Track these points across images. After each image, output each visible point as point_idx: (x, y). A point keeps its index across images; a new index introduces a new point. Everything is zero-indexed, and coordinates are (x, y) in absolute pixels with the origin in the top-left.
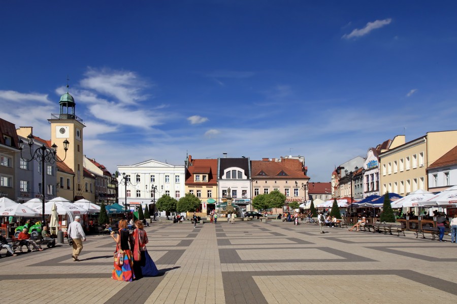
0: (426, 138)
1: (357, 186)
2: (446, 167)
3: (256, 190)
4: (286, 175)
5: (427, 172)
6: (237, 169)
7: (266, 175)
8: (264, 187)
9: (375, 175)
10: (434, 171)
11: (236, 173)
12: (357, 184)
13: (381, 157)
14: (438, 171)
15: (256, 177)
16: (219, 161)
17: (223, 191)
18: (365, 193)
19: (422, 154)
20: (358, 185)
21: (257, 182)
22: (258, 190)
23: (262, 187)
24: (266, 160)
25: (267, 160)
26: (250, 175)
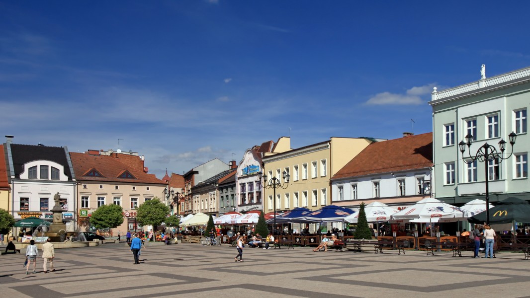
0: (330, 144)
1: (225, 197)
2: (354, 178)
3: (83, 198)
4: (133, 177)
5: (331, 183)
6: (51, 164)
7: (100, 176)
8: (97, 194)
9: (255, 184)
10: (339, 183)
11: (47, 171)
12: (224, 195)
13: (266, 161)
14: (344, 183)
15: (84, 178)
16: (9, 149)
17: (22, 199)
18: (239, 206)
19: (324, 162)
20: (227, 196)
21: (85, 186)
22: (87, 198)
23: (94, 194)
24: (94, 153)
25: (96, 153)
26: (73, 175)
